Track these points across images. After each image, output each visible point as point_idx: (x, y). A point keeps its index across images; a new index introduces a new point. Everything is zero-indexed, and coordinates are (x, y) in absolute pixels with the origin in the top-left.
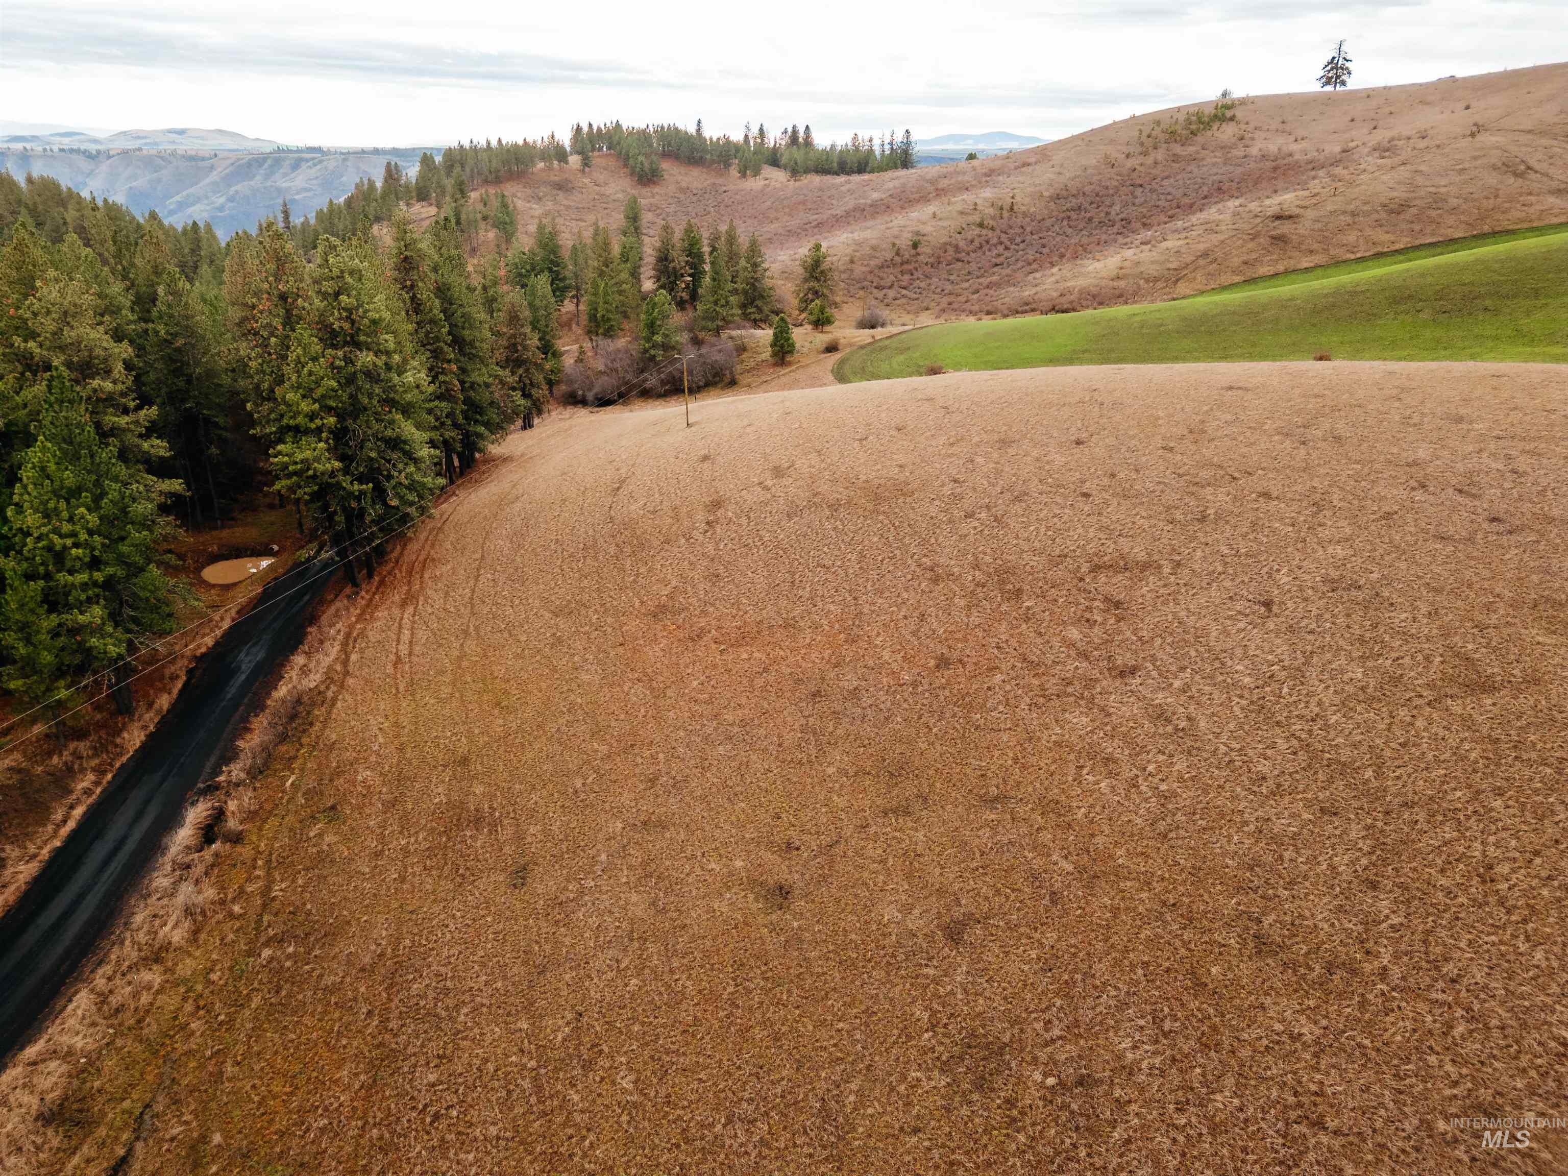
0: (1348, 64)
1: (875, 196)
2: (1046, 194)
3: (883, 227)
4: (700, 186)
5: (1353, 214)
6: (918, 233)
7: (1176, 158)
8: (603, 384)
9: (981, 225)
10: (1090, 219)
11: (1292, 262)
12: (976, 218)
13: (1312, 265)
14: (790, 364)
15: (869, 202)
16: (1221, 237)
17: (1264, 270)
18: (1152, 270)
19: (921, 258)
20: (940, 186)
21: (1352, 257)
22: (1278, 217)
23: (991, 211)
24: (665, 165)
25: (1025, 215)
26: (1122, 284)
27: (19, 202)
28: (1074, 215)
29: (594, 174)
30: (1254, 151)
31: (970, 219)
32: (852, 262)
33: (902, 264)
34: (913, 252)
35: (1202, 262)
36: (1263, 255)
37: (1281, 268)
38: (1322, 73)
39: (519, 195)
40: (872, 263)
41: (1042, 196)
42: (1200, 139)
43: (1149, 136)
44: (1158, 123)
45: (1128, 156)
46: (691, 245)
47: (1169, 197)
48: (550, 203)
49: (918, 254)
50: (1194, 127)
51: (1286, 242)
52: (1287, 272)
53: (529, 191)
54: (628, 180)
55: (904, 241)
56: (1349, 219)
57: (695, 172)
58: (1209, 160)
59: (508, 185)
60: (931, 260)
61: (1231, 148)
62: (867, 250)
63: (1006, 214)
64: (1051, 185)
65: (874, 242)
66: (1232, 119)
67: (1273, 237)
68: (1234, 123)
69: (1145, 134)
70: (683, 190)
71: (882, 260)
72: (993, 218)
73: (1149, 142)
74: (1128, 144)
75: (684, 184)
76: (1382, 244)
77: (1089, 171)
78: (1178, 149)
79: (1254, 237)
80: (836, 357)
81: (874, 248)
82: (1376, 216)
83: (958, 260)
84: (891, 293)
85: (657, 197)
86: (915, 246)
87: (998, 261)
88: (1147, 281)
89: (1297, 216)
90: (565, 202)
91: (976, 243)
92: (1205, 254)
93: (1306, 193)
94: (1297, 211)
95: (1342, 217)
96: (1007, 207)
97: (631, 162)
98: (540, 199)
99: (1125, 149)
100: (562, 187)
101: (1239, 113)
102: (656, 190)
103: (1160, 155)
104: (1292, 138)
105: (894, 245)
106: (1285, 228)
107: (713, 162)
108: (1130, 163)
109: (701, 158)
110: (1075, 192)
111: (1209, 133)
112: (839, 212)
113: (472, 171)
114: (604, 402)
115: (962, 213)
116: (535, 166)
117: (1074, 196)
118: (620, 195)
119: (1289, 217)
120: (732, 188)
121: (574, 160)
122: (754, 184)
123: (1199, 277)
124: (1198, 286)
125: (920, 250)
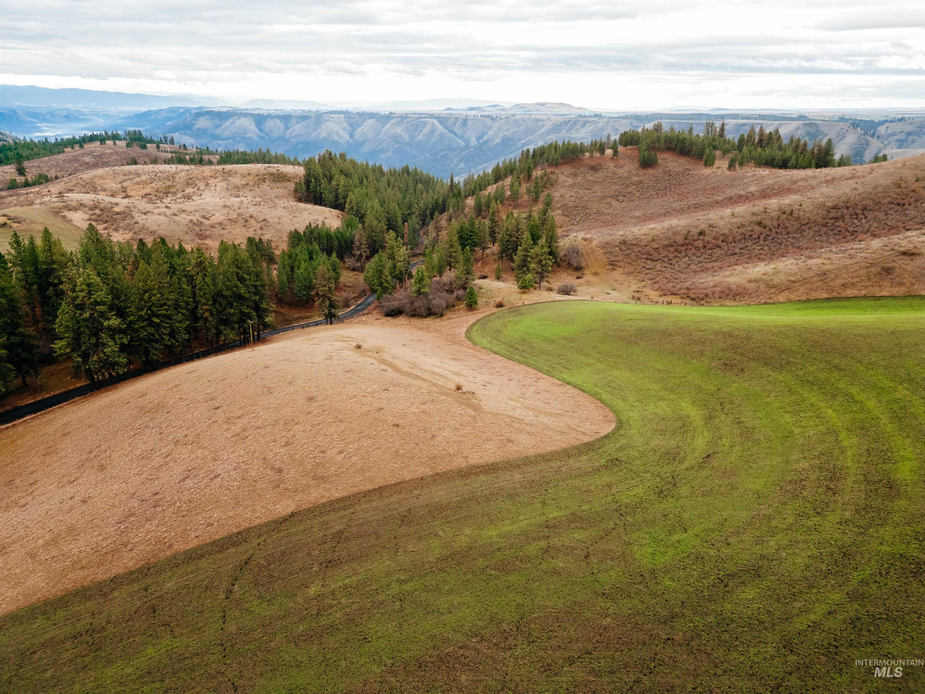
2: (828, 204)
6: (711, 226)
8: (395, 305)
9: (759, 224)
10: (836, 227)
11: (877, 290)
12: (759, 218)
13: (887, 294)
14: (474, 309)
15: (743, 193)
16: (850, 262)
17: (850, 292)
18: (779, 279)
19: (696, 243)
22: (904, 253)
23: (775, 214)
24: (663, 156)
25: (797, 219)
28: (830, 222)
29: (618, 161)
31: (756, 218)
32: (653, 240)
33: (682, 245)
34: (696, 237)
35: (816, 279)
36: (862, 281)
37: (864, 293)
39: (565, 173)
40: (664, 242)
41: (824, 205)
45: (918, 180)
47: (902, 218)
49: (698, 240)
52: (865, 297)
53: (572, 170)
54: (637, 164)
55: (695, 231)
59: (563, 167)
63: (784, 217)
64: (840, 198)
65: (679, 228)
67: (883, 269)
70: (665, 173)
71: (672, 241)
72: (772, 218)
75: (668, 169)
79: (872, 265)
81: (675, 233)
85: (647, 176)
86: (701, 233)
87: (738, 252)
88: (767, 286)
89: (920, 254)
91: (741, 237)
92: (825, 273)
96: (788, 212)
98: (576, 175)
99: (921, 174)
102: (650, 171)
105: (689, 232)
106: (900, 262)
108: (915, 186)
110: (850, 205)
115: (754, 214)
116: (584, 155)
117: (848, 208)
118: (625, 174)
119: (913, 254)
120: (695, 172)
121: (609, 152)
122: (707, 171)
123: (802, 290)
124: (793, 297)
125: (702, 237)
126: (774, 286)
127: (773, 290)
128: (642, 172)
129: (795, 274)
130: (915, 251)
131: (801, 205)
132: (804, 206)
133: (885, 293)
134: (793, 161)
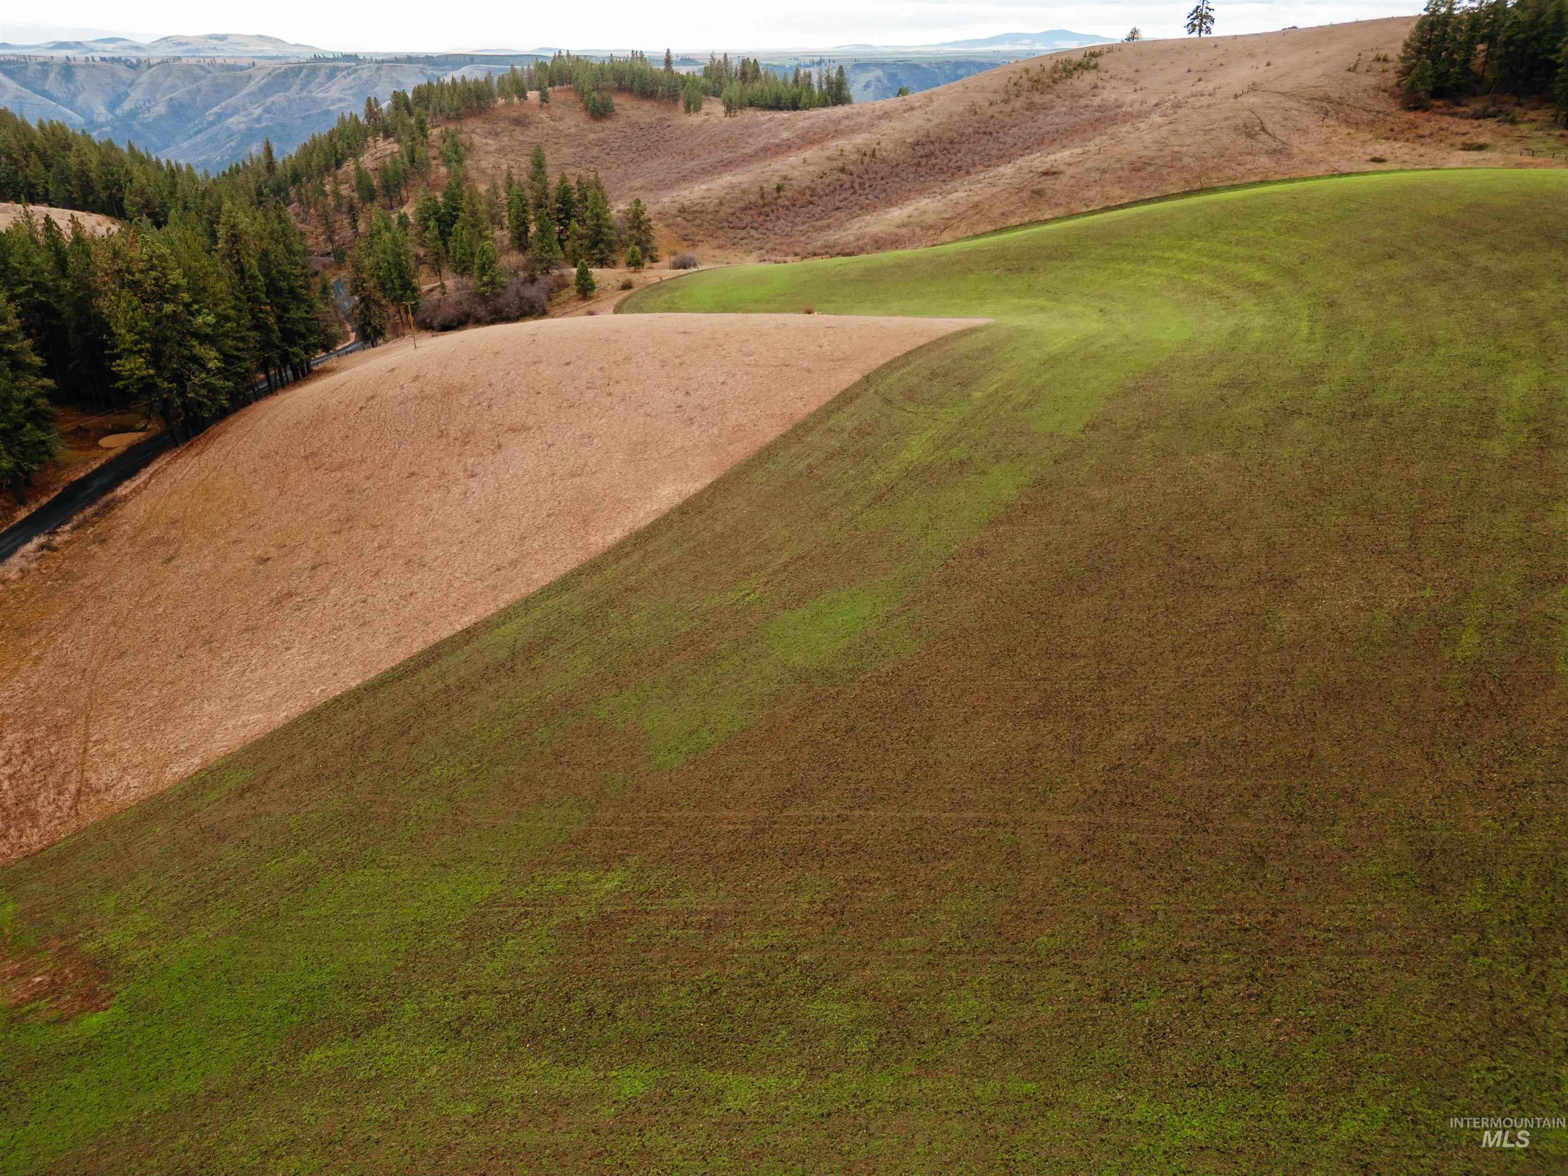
0: (1211, 13)
1: (785, 135)
2: (909, 140)
3: (758, 171)
4: (648, 120)
5: (1104, 172)
6: (785, 178)
7: (1031, 106)
8: (450, 312)
9: (842, 170)
10: (934, 165)
11: (1039, 214)
12: (839, 164)
14: (591, 298)
15: (777, 141)
16: (995, 190)
17: (1013, 221)
18: (930, 219)
19: (779, 201)
20: (841, 127)
21: (1084, 210)
22: (1046, 174)
23: (855, 157)
24: (618, 100)
25: (883, 160)
26: (904, 231)
27: (31, 146)
28: (923, 161)
29: (553, 109)
30: (1097, 101)
31: (834, 164)
32: (721, 204)
33: (763, 206)
34: (775, 195)
35: (970, 213)
36: (1019, 208)
37: (1027, 219)
38: (1189, 21)
39: (478, 131)
40: (738, 205)
41: (905, 142)
42: (1059, 88)
43: (1015, 84)
44: (1027, 71)
45: (991, 104)
46: (565, 194)
47: (1001, 146)
48: (505, 139)
49: (780, 197)
50: (1056, 76)
51: (1041, 196)
53: (487, 127)
54: (583, 115)
55: (769, 187)
56: (1097, 176)
57: (647, 105)
58: (1057, 109)
59: (469, 122)
60: (787, 203)
61: (1081, 96)
62: (738, 193)
63: (867, 159)
64: (916, 132)
65: (746, 185)
66: (1095, 67)
67: (1033, 192)
68: (1095, 71)
69: (1012, 82)
70: (632, 125)
71: (747, 202)
72: (854, 163)
73: (1013, 90)
74: (995, 92)
75: (633, 119)
76: (1113, 198)
77: (956, 118)
78: (1037, 98)
79: (1020, 190)
80: (627, 293)
81: (744, 192)
82: (1120, 173)
83: (812, 203)
84: (743, 233)
85: (607, 132)
86: (779, 189)
87: (840, 205)
88: (922, 228)
89: (1060, 173)
90: (521, 138)
91: (831, 188)
92: (976, 205)
93: (1080, 150)
94: (1062, 168)
95: (1093, 174)
96: (869, 153)
97: (586, 97)
98: (497, 134)
99: (992, 97)
100: (520, 122)
101: (1101, 61)
102: (608, 124)
103: (1018, 104)
104: (1133, 87)
105: (762, 188)
106: (1047, 183)
107: (663, 97)
108: (991, 111)
109: (652, 92)
110: (933, 139)
111: (1069, 81)
112: (749, 151)
113: (435, 108)
114: (447, 327)
115: (829, 159)
116: (495, 102)
117: (932, 143)
118: (573, 130)
119: (1054, 173)
120: (676, 122)
121: (533, 95)
122: (695, 119)
123: (963, 225)
124: (958, 234)
125: (782, 193)
126: (930, 227)
127: (931, 232)
128: (597, 126)
129: (946, 211)
130: (1054, 170)
131: (878, 144)
132: (883, 144)
133: (1047, 216)
134: (804, 99)
